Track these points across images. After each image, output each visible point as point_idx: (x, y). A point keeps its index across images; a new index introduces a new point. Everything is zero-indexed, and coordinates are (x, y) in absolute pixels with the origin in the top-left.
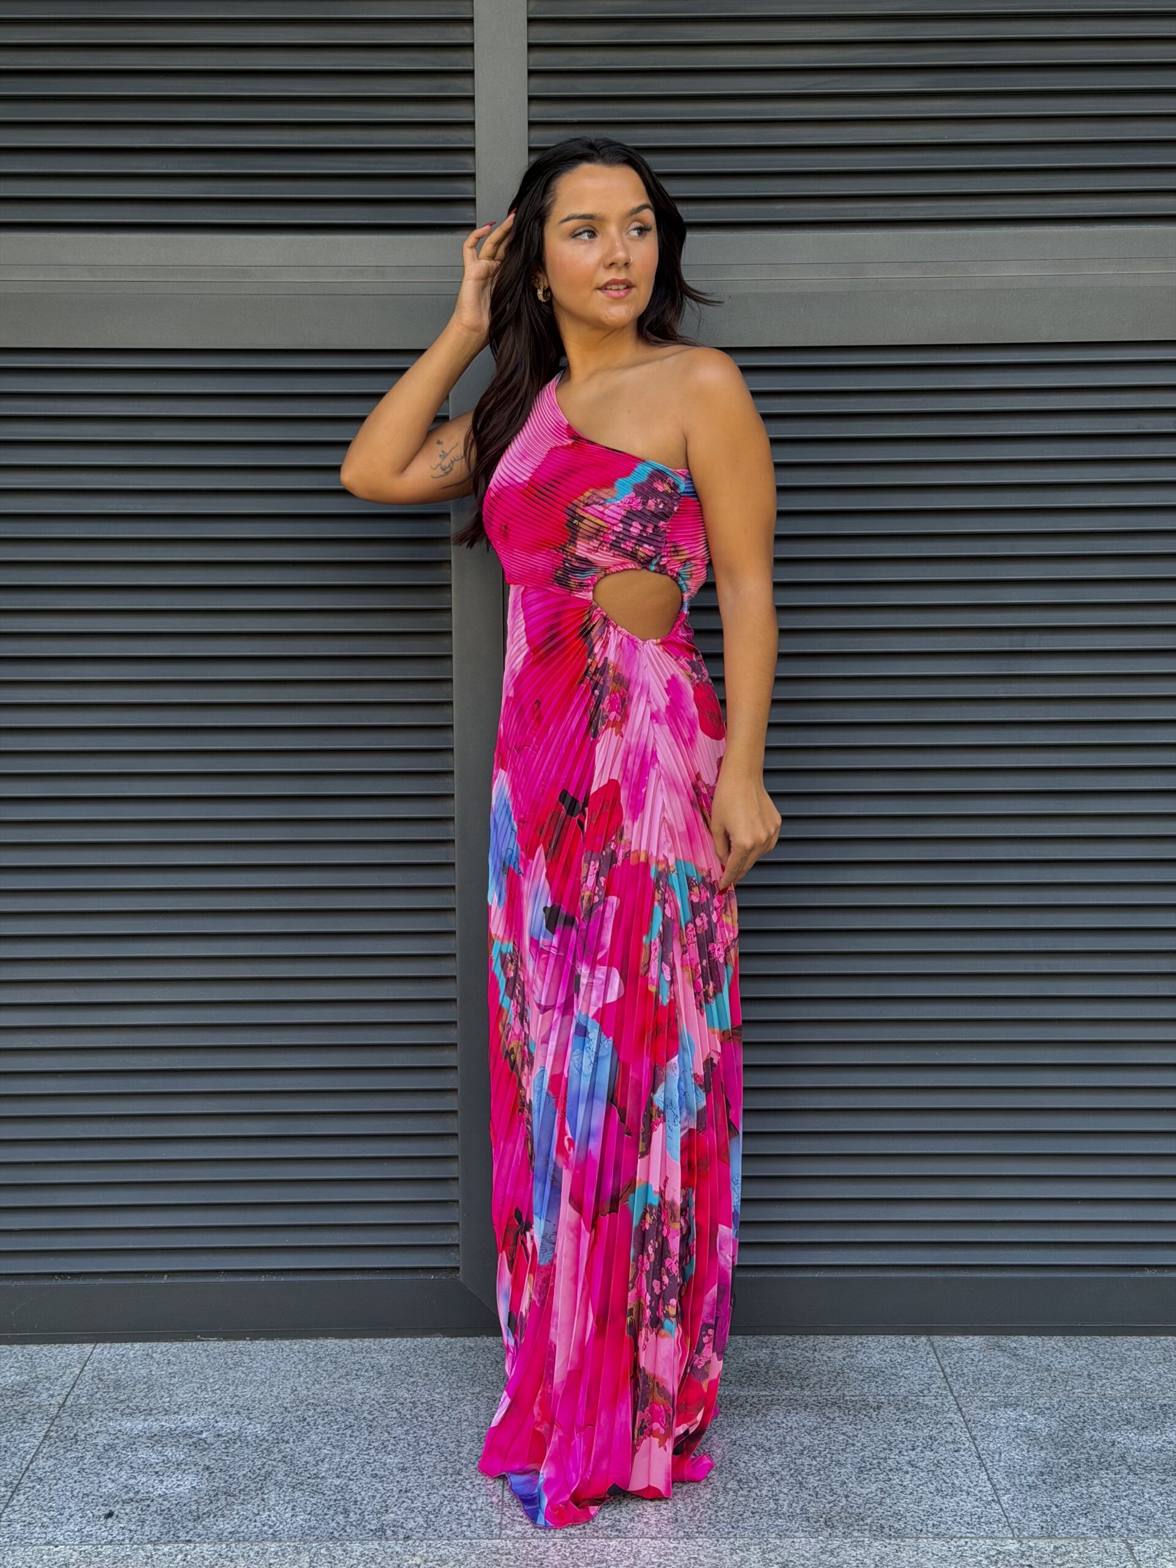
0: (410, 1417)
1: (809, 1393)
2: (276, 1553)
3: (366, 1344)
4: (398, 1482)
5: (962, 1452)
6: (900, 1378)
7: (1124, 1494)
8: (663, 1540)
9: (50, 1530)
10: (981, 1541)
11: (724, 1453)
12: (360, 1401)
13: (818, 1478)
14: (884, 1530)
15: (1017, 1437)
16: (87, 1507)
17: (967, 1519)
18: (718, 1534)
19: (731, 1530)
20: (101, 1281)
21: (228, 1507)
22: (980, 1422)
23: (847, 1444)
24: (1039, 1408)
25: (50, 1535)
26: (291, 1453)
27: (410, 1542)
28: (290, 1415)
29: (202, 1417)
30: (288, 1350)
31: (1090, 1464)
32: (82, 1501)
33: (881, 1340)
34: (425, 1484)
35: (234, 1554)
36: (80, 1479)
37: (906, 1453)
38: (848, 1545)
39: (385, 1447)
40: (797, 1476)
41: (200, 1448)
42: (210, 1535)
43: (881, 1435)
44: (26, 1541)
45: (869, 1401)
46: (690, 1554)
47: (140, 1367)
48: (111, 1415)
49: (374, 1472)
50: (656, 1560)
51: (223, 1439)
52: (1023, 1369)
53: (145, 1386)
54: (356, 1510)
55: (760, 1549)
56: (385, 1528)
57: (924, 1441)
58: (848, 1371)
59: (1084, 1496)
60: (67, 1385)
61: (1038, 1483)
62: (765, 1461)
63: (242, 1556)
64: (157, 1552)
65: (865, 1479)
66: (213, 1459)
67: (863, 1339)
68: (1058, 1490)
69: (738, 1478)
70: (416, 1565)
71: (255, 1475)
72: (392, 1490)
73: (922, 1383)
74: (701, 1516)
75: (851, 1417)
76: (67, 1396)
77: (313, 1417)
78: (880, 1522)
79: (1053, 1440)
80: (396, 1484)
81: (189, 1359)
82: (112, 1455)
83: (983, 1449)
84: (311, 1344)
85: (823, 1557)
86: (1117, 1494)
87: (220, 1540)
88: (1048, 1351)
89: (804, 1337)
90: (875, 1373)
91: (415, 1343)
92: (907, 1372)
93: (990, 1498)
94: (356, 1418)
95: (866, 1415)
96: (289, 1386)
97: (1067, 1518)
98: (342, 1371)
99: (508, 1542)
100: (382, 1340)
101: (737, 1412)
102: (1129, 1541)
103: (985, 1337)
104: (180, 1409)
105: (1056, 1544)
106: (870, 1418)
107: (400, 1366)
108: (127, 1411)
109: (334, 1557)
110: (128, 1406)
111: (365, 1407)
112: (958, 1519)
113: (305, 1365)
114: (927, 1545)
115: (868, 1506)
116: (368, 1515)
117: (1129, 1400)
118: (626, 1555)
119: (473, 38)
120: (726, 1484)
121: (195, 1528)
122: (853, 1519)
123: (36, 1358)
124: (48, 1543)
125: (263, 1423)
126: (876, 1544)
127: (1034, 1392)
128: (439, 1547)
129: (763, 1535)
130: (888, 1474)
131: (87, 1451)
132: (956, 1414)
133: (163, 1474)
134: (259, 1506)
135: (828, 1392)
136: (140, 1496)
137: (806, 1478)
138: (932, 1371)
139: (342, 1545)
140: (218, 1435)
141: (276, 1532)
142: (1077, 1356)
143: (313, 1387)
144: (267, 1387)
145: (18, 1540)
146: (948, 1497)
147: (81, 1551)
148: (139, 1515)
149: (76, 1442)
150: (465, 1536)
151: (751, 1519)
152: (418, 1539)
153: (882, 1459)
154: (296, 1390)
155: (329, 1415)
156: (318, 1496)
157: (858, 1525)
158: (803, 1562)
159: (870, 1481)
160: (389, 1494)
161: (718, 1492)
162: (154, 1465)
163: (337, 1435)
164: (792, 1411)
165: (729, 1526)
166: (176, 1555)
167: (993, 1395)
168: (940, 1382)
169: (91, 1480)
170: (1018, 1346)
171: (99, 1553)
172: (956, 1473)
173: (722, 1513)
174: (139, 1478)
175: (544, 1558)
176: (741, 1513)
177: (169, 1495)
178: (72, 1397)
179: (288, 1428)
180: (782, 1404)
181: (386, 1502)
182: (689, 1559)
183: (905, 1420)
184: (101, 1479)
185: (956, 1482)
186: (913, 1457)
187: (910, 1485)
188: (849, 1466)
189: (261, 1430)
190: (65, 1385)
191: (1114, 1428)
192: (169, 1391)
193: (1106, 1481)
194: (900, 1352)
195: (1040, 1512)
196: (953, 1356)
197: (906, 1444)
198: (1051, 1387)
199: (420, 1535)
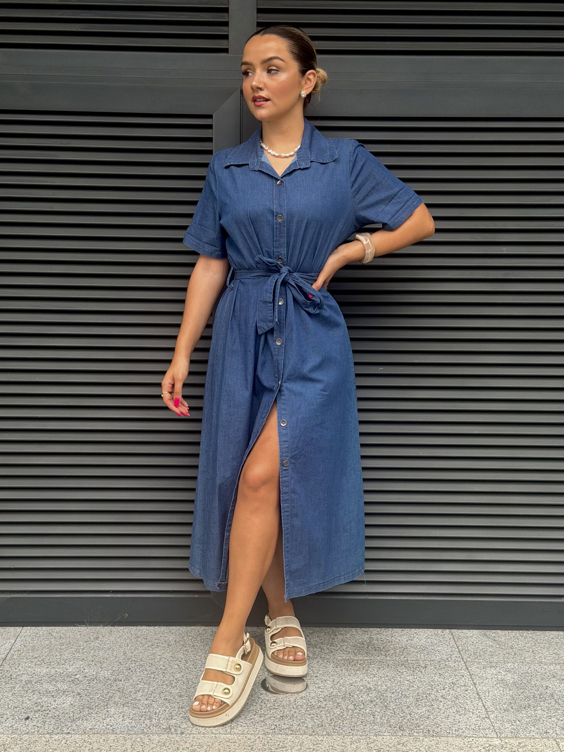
0: (184, 668)
1: (390, 659)
2: (114, 740)
3: (161, 630)
4: (178, 703)
5: (469, 691)
6: (436, 651)
7: (553, 715)
8: (316, 736)
10: (481, 739)
11: (346, 689)
12: (159, 660)
13: (395, 704)
14: (430, 732)
15: (497, 684)
16: (16, 714)
17: (473, 727)
18: (344, 733)
19: (350, 731)
21: (89, 715)
22: (478, 675)
23: (410, 686)
24: (508, 668)
26: (123, 686)
27: (184, 735)
28: (122, 666)
29: (77, 666)
30: (122, 632)
32: (13, 711)
33: (426, 631)
35: (92, 740)
36: (13, 699)
37: (440, 692)
38: (412, 740)
39: (171, 684)
40: (384, 703)
41: (76, 683)
42: (80, 730)
43: (427, 681)
45: (420, 664)
46: (329, 744)
47: (45, 640)
48: (30, 665)
49: (165, 697)
50: (312, 747)
51: (87, 678)
52: (499, 648)
53: (48, 650)
54: (156, 717)
55: (366, 741)
56: (172, 727)
57: (449, 685)
58: (410, 647)
59: (533, 716)
60: (8, 649)
61: (509, 708)
62: (368, 695)
63: (96, 741)
64: (52, 739)
65: (419, 705)
66: (83, 689)
67: (417, 631)
68: (519, 712)
69: (354, 703)
70: (187, 748)
71: (104, 698)
72: (175, 707)
73: (447, 654)
74: (335, 723)
75: (412, 671)
76: (7, 654)
77: (134, 667)
78: (428, 728)
81: (71, 636)
82: (30, 686)
83: (480, 690)
84: (133, 629)
85: (399, 747)
86: (550, 714)
87: (85, 733)
88: (511, 638)
89: (386, 629)
90: (423, 649)
91: (187, 630)
92: (439, 648)
93: (484, 716)
94: (156, 669)
95: (419, 671)
96: (122, 651)
97: (524, 727)
98: (150, 644)
99: (235, 736)
100: (170, 627)
101: (353, 668)
102: (557, 740)
103: (479, 630)
104: (65, 663)
105: (519, 741)
106: (421, 672)
107: (179, 641)
108: (38, 663)
109: (144, 743)
110: (39, 660)
111: (161, 663)
112: (468, 727)
114: (452, 741)
115: (421, 719)
116: (162, 720)
117: (554, 665)
118: (296, 744)
120: (348, 706)
121: (72, 726)
122: (414, 726)
125: (108, 670)
126: (426, 740)
127: (505, 660)
129: (367, 734)
130: (431, 703)
131: (17, 684)
132: (465, 671)
133: (56, 697)
134: (105, 714)
135: (400, 658)
136: (44, 708)
137: (389, 704)
138: (452, 648)
139: (148, 736)
140: (85, 676)
141: (114, 729)
142: (526, 641)
143: (134, 652)
144: (111, 651)
146: (463, 715)
147: (12, 738)
148: (43, 718)
149: (11, 679)
150: (212, 732)
151: (361, 725)
152: (188, 734)
153: (428, 694)
154: (126, 653)
155: (142, 666)
156: (136, 710)
157: (416, 730)
158: (388, 749)
159: (422, 706)
160: (172, 710)
161: (344, 711)
162: (51, 692)
163: (147, 677)
164: (381, 668)
165: (349, 729)
166: (62, 741)
167: (484, 661)
168: (456, 654)
169: (18, 699)
170: (496, 636)
171: (21, 739)
172: (466, 702)
173: (346, 722)
174: (43, 699)
175: (253, 745)
176: (356, 722)
177: (58, 708)
178: (10, 655)
179: (121, 673)
180: (376, 664)
181: (171, 713)
182: (329, 747)
183: (439, 674)
184: (23, 699)
185: (467, 707)
186: (444, 693)
187: (443, 708)
188: (411, 698)
189: (107, 674)
190: (6, 648)
191: (547, 679)
192: (60, 652)
193: (544, 708)
194: (435, 638)
195: (510, 724)
196: (463, 640)
197: (440, 686)
198: (514, 657)
199: (189, 732)
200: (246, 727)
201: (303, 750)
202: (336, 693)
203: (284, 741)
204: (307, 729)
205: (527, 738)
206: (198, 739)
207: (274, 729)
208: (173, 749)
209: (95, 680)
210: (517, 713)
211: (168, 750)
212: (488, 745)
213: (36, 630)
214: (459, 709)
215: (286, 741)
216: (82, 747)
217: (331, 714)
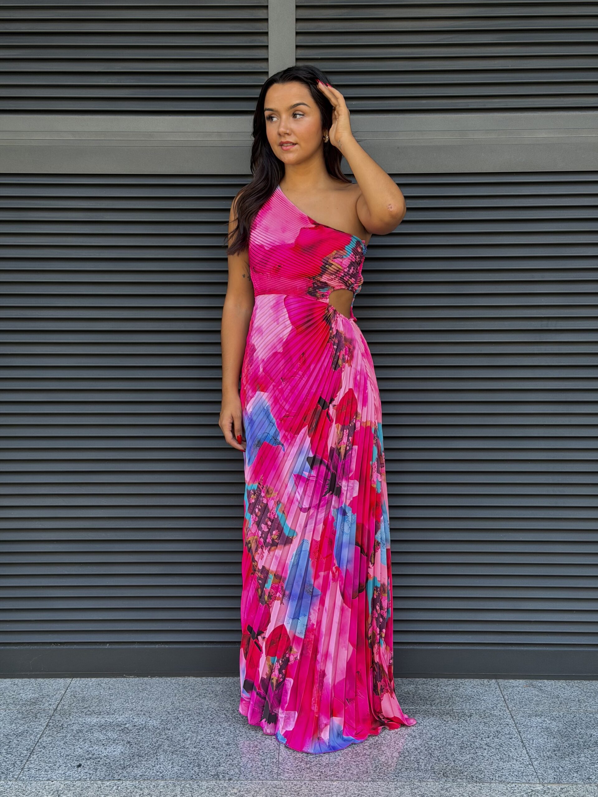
0: (231, 718)
1: (434, 708)
3: (209, 680)
4: (225, 751)
5: (513, 739)
6: (481, 701)
7: (597, 761)
8: (361, 782)
9: (49, 773)
10: (523, 785)
11: (391, 738)
12: (206, 709)
13: (439, 752)
14: (473, 779)
15: (542, 732)
16: (68, 762)
17: (516, 773)
18: (388, 780)
19: (395, 777)
20: (75, 647)
21: (139, 762)
22: (522, 724)
23: (454, 735)
24: (553, 717)
25: (49, 776)
26: (171, 735)
27: (232, 781)
28: (171, 715)
29: (126, 716)
30: (169, 683)
31: (579, 746)
32: (66, 759)
33: (472, 681)
34: (239, 752)
35: (142, 786)
36: (65, 747)
37: (484, 739)
38: (455, 786)
39: (219, 733)
40: (429, 751)
41: (125, 732)
42: (131, 777)
43: (472, 730)
44: (37, 778)
45: (465, 713)
46: (374, 790)
47: (95, 690)
48: (80, 714)
49: (213, 746)
50: (357, 792)
51: (137, 727)
52: (545, 697)
53: (97, 700)
54: (204, 764)
55: (410, 787)
56: (219, 774)
57: (494, 733)
58: (455, 697)
59: (576, 762)
61: (552, 755)
62: (412, 743)
63: (147, 787)
64: (104, 785)
65: (464, 752)
66: (132, 738)
67: (463, 681)
68: (563, 759)
69: (399, 751)
70: (235, 793)
71: (153, 746)
72: (222, 755)
73: (493, 703)
74: (380, 770)
75: (457, 720)
76: (58, 705)
77: (183, 717)
78: (472, 774)
79: (560, 733)
80: (224, 752)
81: (119, 687)
82: (81, 735)
83: (524, 738)
84: (181, 680)
85: (442, 792)
86: (593, 761)
87: (135, 779)
88: (557, 688)
89: (432, 679)
90: (469, 698)
92: (485, 698)
93: (528, 763)
94: (204, 718)
95: (464, 720)
96: (170, 701)
97: (567, 773)
98: (197, 694)
99: (281, 782)
100: (217, 678)
103: (525, 680)
104: (115, 712)
105: (562, 787)
106: (466, 721)
107: (226, 691)
108: (88, 713)
109: (193, 789)
110: (89, 710)
111: (209, 712)
112: (511, 773)
113: (178, 690)
114: (495, 786)
115: (465, 766)
116: (210, 767)
118: (342, 789)
119: (268, 16)
120: (392, 754)
121: (123, 773)
122: (458, 773)
123: (42, 686)
124: (48, 780)
125: (157, 720)
126: (469, 786)
127: (551, 709)
128: (247, 784)
129: (412, 780)
130: (475, 750)
131: (68, 733)
132: (510, 719)
133: (107, 745)
134: (155, 762)
135: (445, 707)
136: (95, 756)
137: (434, 751)
138: (498, 697)
139: (197, 783)
140: (134, 726)
141: (163, 775)
142: (573, 691)
143: (182, 702)
144: (159, 702)
145: (33, 778)
146: (506, 762)
147: (65, 784)
148: (94, 766)
149: (63, 728)
150: (259, 779)
151: (405, 772)
152: (236, 780)
153: (472, 742)
154: (174, 703)
155: (190, 716)
156: (184, 757)
157: (460, 776)
158: (432, 794)
159: (466, 753)
160: (221, 757)
161: (389, 758)
162: (102, 741)
163: (195, 726)
164: (426, 717)
165: (394, 775)
166: (113, 787)
167: (529, 710)
168: (502, 703)
169: (70, 748)
170: (542, 685)
171: (74, 785)
172: (510, 750)
173: (390, 769)
174: (94, 747)
175: (299, 791)
176: (400, 769)
177: (109, 756)
178: (60, 705)
179: (169, 723)
180: (421, 713)
181: (219, 761)
182: (374, 792)
183: (484, 722)
184: (75, 747)
185: (510, 755)
186: (488, 741)
187: (487, 756)
188: (455, 745)
189: (156, 723)
190: (57, 699)
191: (592, 728)
192: (109, 703)
193: (588, 755)
194: (482, 688)
195: (553, 770)
196: (509, 690)
197: (485, 735)
198: (559, 706)
199: (236, 778)
200: (293, 774)
201: (348, 795)
202: (381, 741)
203: (330, 787)
204: (352, 776)
205: (570, 783)
206: (245, 785)
207: (320, 775)
208: (222, 794)
209: (144, 729)
210: (560, 760)
211: (216, 795)
212: (530, 791)
213: (85, 681)
214: (503, 756)
215: (332, 787)
216: (134, 793)
217: (376, 762)
